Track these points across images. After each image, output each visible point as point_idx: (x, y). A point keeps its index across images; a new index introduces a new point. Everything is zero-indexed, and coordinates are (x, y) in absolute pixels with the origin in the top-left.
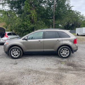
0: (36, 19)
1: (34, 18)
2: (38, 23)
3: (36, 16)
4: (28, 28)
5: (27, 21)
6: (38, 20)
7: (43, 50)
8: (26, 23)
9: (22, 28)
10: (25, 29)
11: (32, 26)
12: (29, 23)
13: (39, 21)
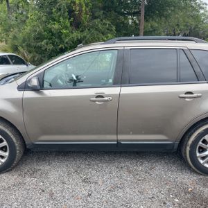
0: (86, 14)
1: (80, 11)
2: (92, 27)
3: (87, 5)
4: (62, 42)
5: (62, 19)
6: (94, 17)
7: (114, 137)
8: (56, 26)
9: (45, 41)
10: (53, 44)
11: (76, 35)
12: (66, 27)
13: (97, 21)
